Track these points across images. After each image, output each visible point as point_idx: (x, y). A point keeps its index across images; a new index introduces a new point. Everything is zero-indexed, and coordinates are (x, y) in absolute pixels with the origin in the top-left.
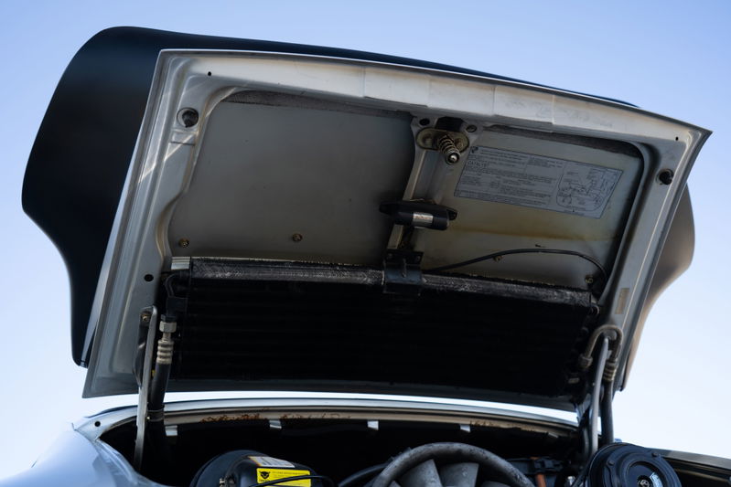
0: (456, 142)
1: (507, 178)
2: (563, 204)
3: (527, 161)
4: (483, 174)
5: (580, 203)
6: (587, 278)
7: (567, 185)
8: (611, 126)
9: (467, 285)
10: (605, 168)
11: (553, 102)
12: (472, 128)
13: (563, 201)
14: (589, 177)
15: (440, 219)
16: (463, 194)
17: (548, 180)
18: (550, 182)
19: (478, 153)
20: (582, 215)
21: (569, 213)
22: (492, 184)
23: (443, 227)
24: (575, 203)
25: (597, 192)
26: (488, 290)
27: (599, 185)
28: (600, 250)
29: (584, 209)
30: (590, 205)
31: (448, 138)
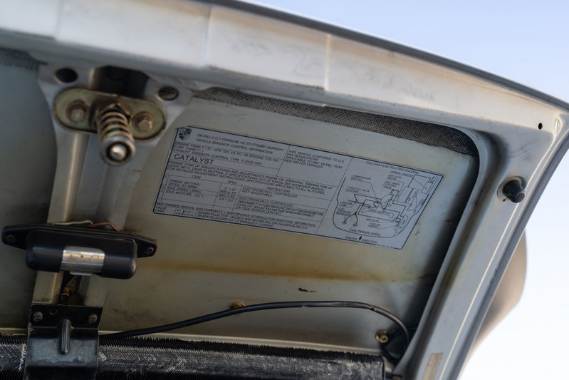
0: (138, 119)
1: (246, 183)
2: (344, 227)
3: (281, 155)
4: (203, 177)
5: (372, 226)
6: (379, 334)
7: (351, 196)
8: (432, 98)
9: (182, 361)
10: (416, 170)
11: (328, 49)
12: (168, 92)
13: (345, 222)
14: (387, 185)
15: (120, 260)
16: (170, 210)
17: (319, 189)
18: (321, 192)
19: (191, 139)
20: (374, 244)
21: (354, 241)
22: (222, 194)
23: (125, 274)
24: (363, 225)
25: (400, 209)
26: (217, 368)
27: (403, 198)
28: (401, 294)
29: (378, 235)
30: (387, 228)
31: (118, 109)
